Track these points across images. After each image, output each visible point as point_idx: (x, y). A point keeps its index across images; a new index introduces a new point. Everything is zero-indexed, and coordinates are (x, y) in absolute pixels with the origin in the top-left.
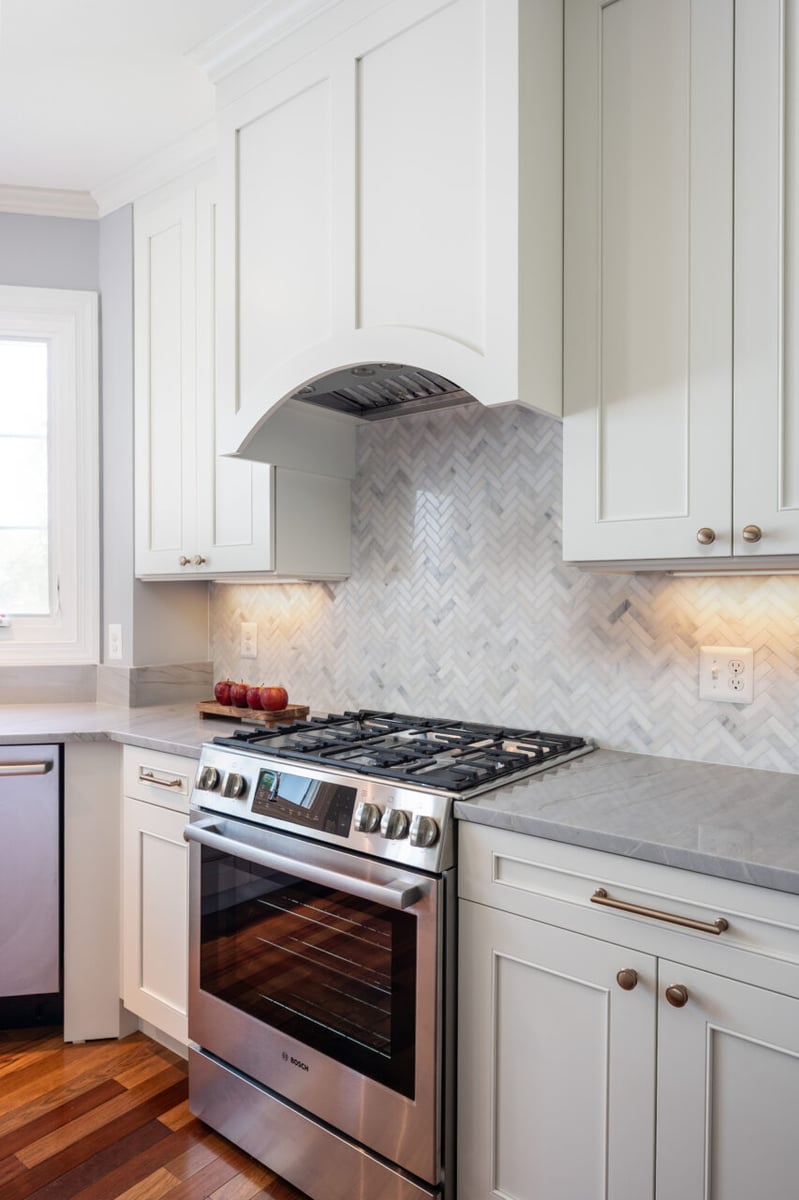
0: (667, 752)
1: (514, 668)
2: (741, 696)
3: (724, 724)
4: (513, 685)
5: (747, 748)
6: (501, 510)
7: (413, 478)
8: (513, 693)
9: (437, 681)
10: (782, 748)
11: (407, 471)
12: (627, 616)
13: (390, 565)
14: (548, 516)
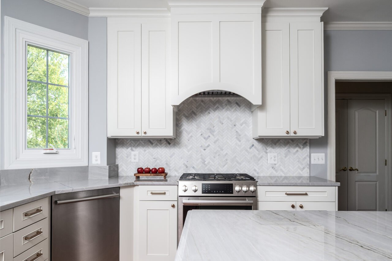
0: (261, 175)
1: (227, 160)
2: (276, 162)
3: (273, 168)
4: (226, 164)
5: (277, 172)
6: (223, 123)
7: (197, 114)
8: (226, 166)
9: (205, 164)
10: (283, 172)
11: (195, 112)
12: (253, 147)
13: (190, 135)
14: (235, 126)
